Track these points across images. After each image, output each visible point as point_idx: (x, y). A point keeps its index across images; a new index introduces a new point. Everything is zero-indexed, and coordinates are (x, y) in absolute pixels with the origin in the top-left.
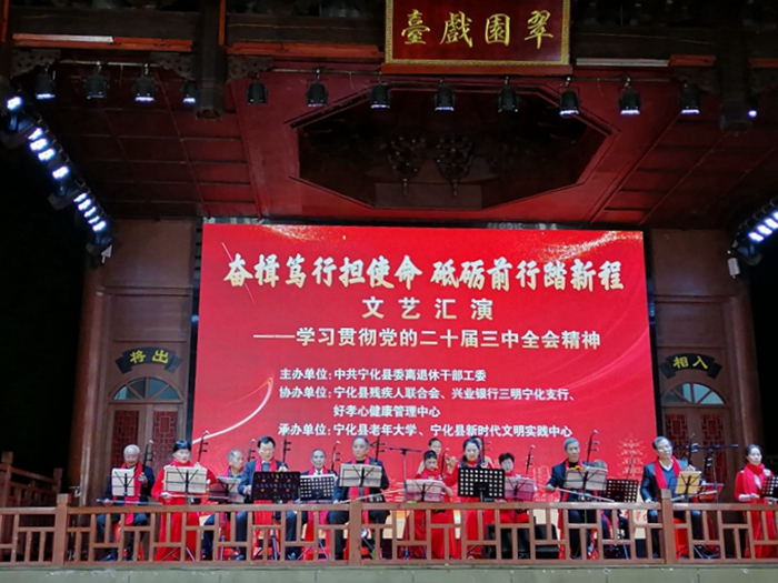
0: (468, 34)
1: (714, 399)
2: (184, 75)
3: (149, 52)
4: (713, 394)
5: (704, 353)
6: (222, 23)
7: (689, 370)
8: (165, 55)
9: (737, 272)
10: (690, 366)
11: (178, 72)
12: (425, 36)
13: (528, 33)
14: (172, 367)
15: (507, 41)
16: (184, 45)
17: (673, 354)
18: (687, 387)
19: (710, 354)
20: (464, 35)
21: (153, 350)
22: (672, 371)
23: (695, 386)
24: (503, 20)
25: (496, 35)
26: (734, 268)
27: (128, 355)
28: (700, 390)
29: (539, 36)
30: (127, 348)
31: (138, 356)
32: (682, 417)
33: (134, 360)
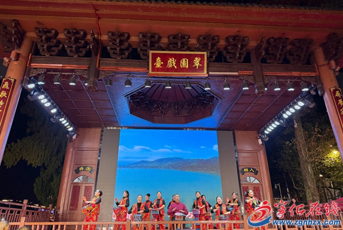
0: (175, 65)
1: (257, 182)
2: (85, 76)
3: (74, 69)
4: (256, 180)
5: (253, 167)
6: (98, 61)
7: (249, 173)
8: (79, 71)
9: (261, 143)
10: (249, 171)
11: (83, 75)
12: (161, 65)
13: (194, 64)
14: (92, 172)
15: (187, 67)
16: (85, 67)
17: (243, 167)
18: (248, 178)
19: (255, 168)
20: (174, 65)
21: (87, 167)
22: (243, 173)
23: (251, 177)
24: (186, 60)
25: (184, 65)
26: (260, 142)
27: (78, 168)
28: (252, 179)
29: (197, 65)
30: (78, 166)
31: (82, 168)
32: (247, 187)
33: (80, 170)
